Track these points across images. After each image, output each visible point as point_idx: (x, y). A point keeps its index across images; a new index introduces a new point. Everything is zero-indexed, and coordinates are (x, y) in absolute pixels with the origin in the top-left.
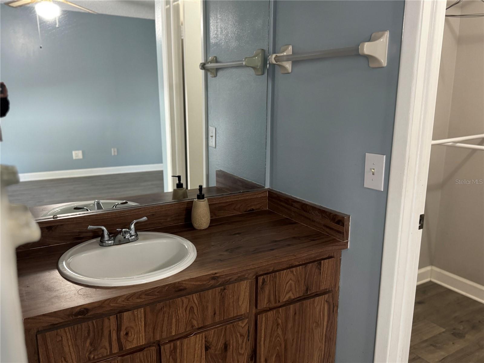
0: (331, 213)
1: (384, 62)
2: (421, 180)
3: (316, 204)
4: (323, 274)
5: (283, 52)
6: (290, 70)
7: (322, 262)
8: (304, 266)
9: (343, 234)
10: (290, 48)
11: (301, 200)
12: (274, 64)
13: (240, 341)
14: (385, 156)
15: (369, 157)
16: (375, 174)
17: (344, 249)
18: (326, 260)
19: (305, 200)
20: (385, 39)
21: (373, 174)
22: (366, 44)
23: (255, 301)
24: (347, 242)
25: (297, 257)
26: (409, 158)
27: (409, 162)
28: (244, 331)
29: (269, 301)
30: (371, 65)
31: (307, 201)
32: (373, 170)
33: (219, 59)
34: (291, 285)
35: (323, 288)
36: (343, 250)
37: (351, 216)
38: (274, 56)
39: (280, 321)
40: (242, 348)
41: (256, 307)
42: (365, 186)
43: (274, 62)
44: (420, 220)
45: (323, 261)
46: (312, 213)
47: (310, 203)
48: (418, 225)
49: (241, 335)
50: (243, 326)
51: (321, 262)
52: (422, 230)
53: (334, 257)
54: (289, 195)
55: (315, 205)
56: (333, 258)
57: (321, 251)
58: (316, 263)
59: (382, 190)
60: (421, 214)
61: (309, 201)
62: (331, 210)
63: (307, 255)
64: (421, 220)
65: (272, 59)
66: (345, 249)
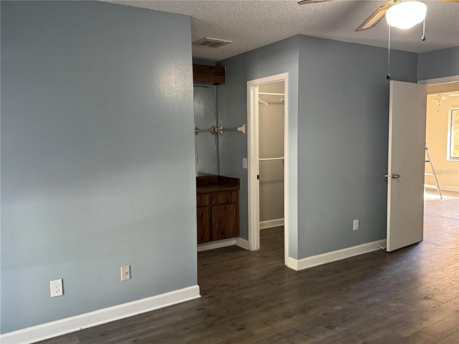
1: (244, 133)
4: (232, 197)
5: (219, 128)
6: (222, 133)
9: (239, 184)
10: (222, 126)
12: (217, 132)
13: (207, 214)
14: (246, 158)
15: (243, 159)
16: (245, 164)
18: (233, 192)
20: (244, 126)
22: (239, 128)
23: (210, 202)
24: (240, 187)
28: (208, 211)
29: (215, 202)
30: (241, 134)
33: (198, 128)
34: (222, 199)
35: (233, 201)
37: (240, 178)
38: (216, 129)
39: (219, 210)
40: (207, 216)
41: (211, 204)
42: (243, 168)
43: (217, 131)
49: (207, 212)
50: (207, 209)
52: (258, 180)
56: (236, 192)
58: (230, 192)
59: (247, 168)
60: (258, 175)
64: (258, 177)
65: (216, 130)
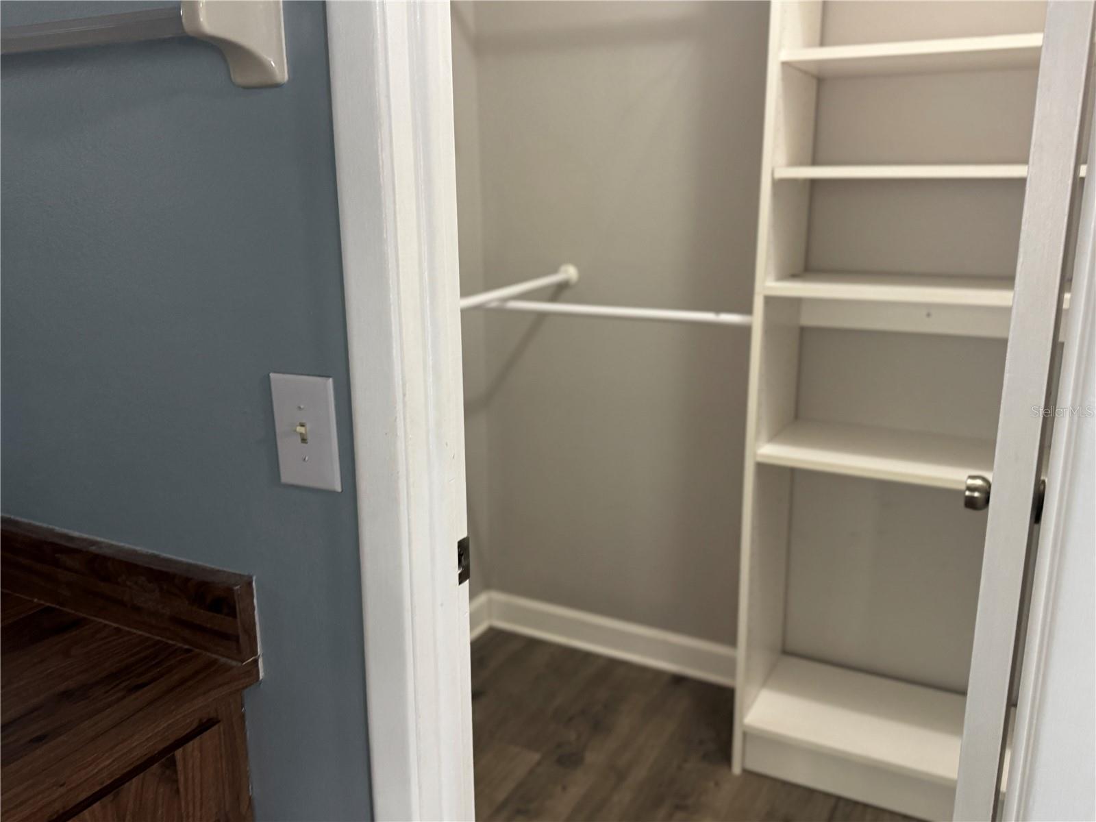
0: (187, 580)
1: (279, 66)
2: (447, 444)
3: (138, 548)
4: (186, 790)
7: (179, 753)
8: (110, 797)
9: (237, 641)
11: (85, 540)
14: (331, 380)
15: (282, 384)
16: (308, 441)
17: (246, 687)
18: (191, 743)
19: (99, 539)
21: (304, 440)
22: (205, 2)
24: (256, 661)
25: (69, 787)
26: (404, 384)
27: (404, 395)
30: (239, 79)
31: (106, 541)
32: (300, 429)
36: (247, 690)
37: (254, 578)
44: (460, 556)
45: (181, 750)
46: (128, 583)
47: (120, 550)
48: (456, 572)
51: (173, 755)
52: (467, 583)
53: (218, 722)
54: (45, 525)
55: (135, 553)
56: (215, 728)
57: (165, 725)
58: (156, 765)
59: (339, 489)
60: (459, 539)
61: (114, 542)
62: (189, 565)
63: (114, 761)
64: (462, 555)
66: (251, 685)
